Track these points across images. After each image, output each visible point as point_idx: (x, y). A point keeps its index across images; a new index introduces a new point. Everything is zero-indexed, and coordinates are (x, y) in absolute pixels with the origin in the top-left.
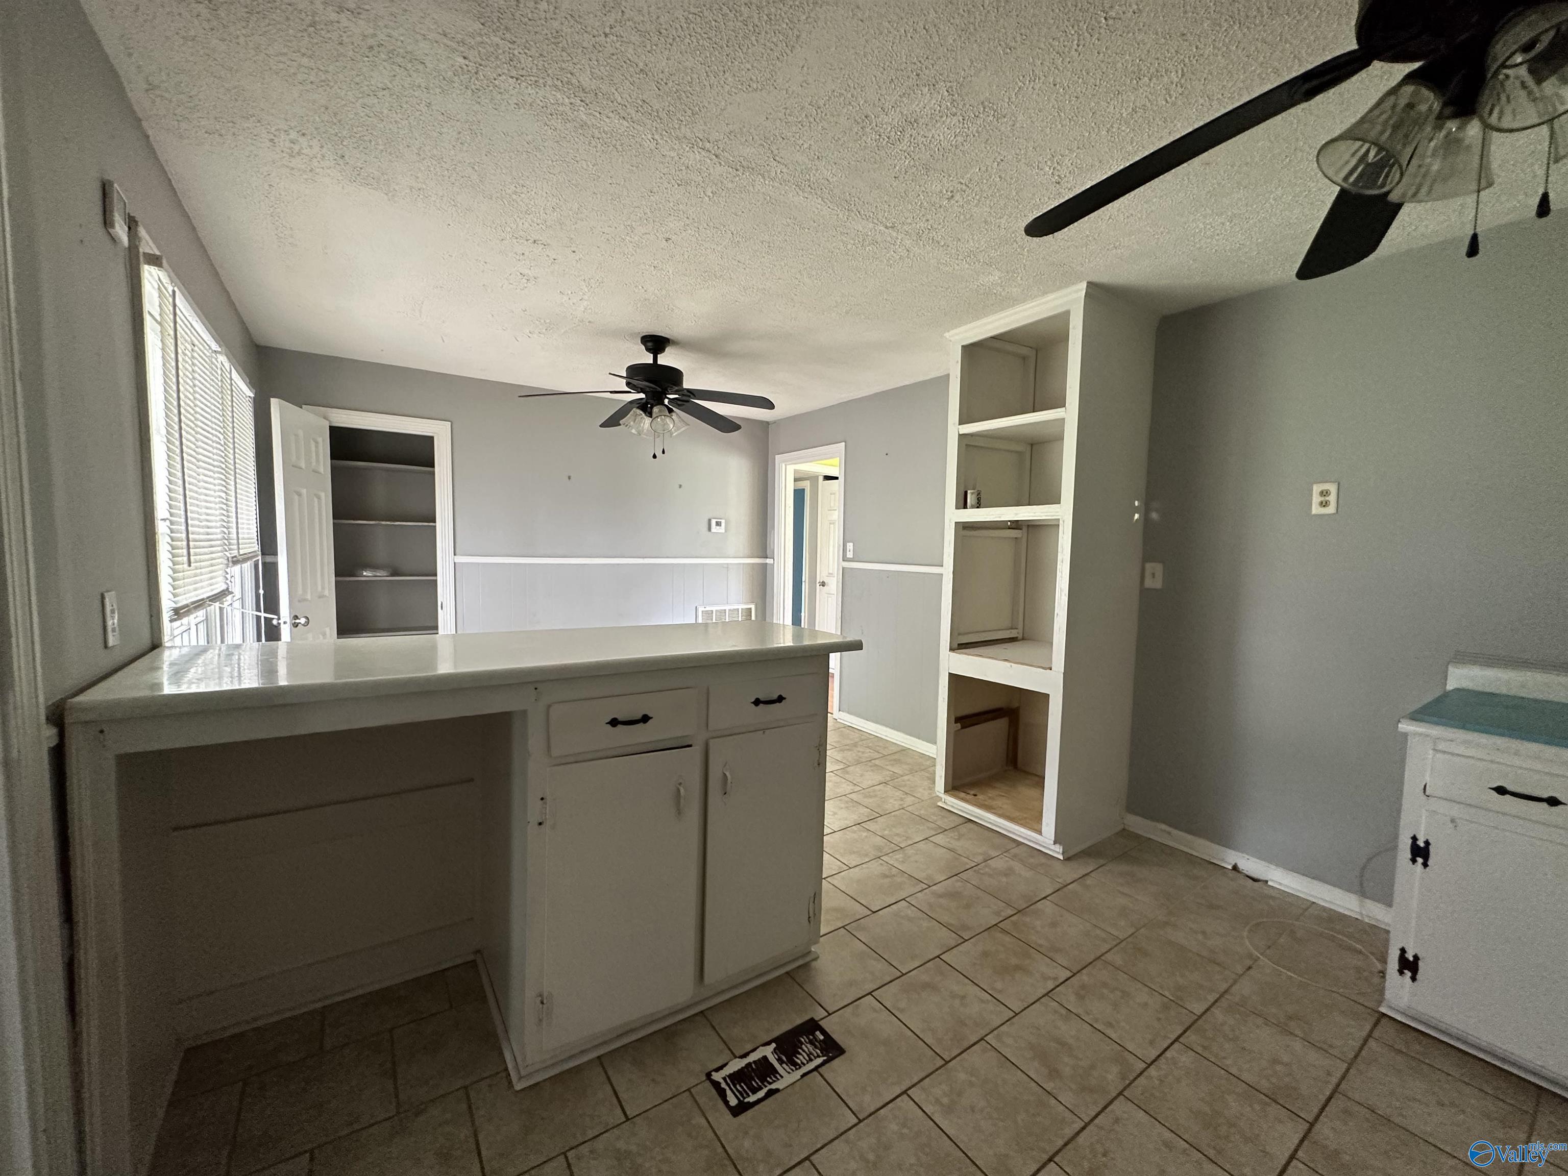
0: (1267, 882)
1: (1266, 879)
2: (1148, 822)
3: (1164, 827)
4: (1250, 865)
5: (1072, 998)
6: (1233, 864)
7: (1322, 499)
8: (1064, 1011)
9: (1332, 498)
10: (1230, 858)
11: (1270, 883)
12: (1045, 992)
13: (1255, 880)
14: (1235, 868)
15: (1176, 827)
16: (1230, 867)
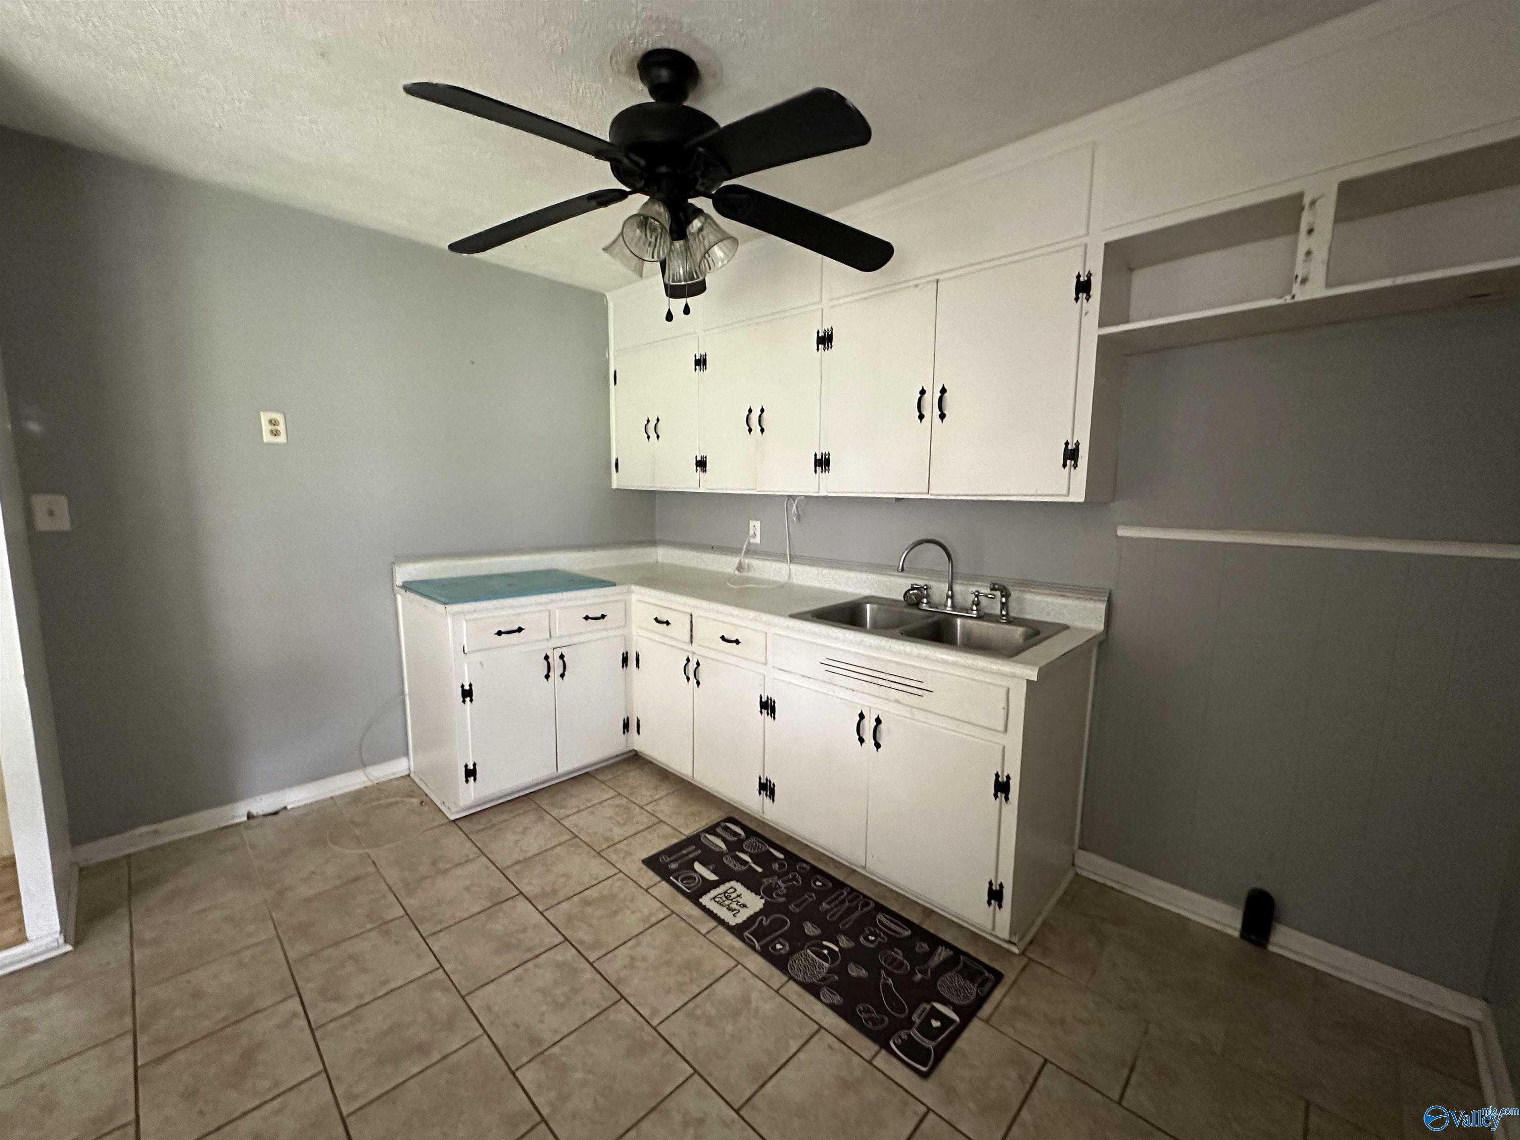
0: (285, 808)
1: (282, 806)
2: (118, 838)
3: (144, 829)
4: (261, 805)
5: (334, 1005)
6: (246, 813)
7: (273, 427)
8: (346, 1020)
9: (281, 428)
10: (240, 812)
11: (289, 807)
12: (308, 1031)
13: (276, 813)
14: (250, 816)
15: (159, 820)
16: (245, 818)
